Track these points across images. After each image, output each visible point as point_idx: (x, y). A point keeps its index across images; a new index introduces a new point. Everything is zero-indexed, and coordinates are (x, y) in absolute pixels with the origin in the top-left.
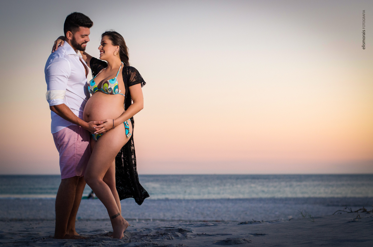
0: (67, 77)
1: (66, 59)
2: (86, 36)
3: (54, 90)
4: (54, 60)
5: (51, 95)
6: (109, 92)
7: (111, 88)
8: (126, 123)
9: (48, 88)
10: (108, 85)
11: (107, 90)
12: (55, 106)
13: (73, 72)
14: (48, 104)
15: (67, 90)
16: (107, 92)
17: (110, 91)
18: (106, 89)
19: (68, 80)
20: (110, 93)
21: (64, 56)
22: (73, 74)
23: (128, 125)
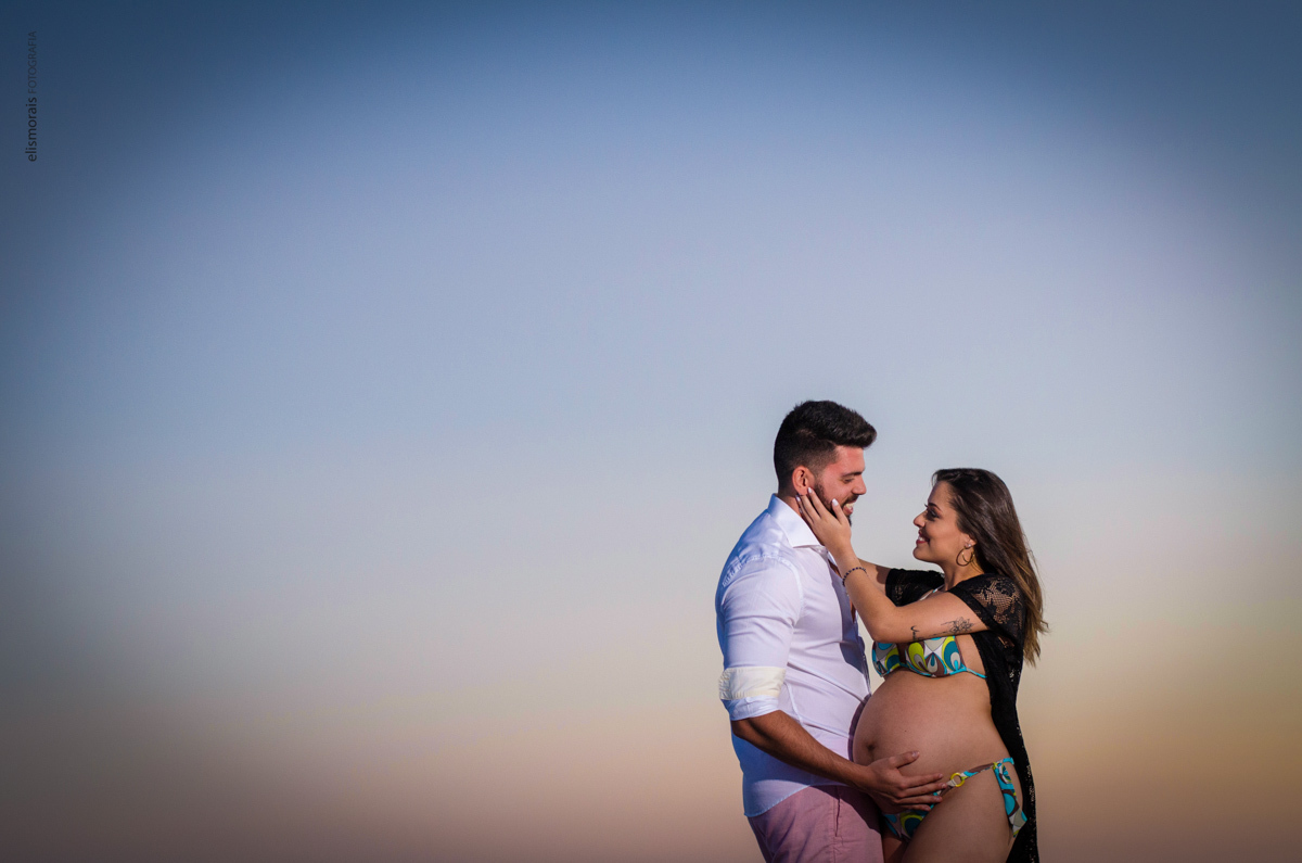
0: (790, 623)
1: (788, 563)
2: (856, 478)
3: (744, 665)
4: (746, 567)
5: (738, 682)
6: (929, 667)
7: (933, 654)
8: (1001, 772)
9: (727, 664)
10: (923, 647)
11: (924, 663)
12: (751, 721)
13: (811, 603)
14: (726, 714)
15: (789, 665)
16: (927, 671)
17: (933, 664)
18: (920, 663)
19: (795, 633)
20: (935, 673)
21: (780, 551)
22: (809, 612)
23: (1008, 778)
